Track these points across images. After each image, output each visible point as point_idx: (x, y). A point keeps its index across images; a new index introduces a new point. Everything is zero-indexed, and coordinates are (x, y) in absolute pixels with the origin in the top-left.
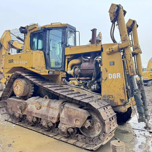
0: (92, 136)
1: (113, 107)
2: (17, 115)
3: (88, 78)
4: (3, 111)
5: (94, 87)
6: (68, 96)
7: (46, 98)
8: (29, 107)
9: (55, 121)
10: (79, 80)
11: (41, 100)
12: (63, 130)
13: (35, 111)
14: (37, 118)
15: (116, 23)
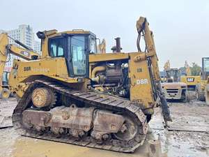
0: (127, 140)
1: (143, 110)
2: (39, 128)
3: (114, 84)
4: (17, 125)
5: (122, 92)
6: (103, 103)
7: (73, 107)
8: (54, 118)
9: (87, 130)
10: (104, 87)
11: (67, 109)
12: (97, 138)
13: (62, 121)
14: (64, 129)
15: (142, 33)
